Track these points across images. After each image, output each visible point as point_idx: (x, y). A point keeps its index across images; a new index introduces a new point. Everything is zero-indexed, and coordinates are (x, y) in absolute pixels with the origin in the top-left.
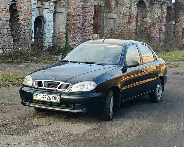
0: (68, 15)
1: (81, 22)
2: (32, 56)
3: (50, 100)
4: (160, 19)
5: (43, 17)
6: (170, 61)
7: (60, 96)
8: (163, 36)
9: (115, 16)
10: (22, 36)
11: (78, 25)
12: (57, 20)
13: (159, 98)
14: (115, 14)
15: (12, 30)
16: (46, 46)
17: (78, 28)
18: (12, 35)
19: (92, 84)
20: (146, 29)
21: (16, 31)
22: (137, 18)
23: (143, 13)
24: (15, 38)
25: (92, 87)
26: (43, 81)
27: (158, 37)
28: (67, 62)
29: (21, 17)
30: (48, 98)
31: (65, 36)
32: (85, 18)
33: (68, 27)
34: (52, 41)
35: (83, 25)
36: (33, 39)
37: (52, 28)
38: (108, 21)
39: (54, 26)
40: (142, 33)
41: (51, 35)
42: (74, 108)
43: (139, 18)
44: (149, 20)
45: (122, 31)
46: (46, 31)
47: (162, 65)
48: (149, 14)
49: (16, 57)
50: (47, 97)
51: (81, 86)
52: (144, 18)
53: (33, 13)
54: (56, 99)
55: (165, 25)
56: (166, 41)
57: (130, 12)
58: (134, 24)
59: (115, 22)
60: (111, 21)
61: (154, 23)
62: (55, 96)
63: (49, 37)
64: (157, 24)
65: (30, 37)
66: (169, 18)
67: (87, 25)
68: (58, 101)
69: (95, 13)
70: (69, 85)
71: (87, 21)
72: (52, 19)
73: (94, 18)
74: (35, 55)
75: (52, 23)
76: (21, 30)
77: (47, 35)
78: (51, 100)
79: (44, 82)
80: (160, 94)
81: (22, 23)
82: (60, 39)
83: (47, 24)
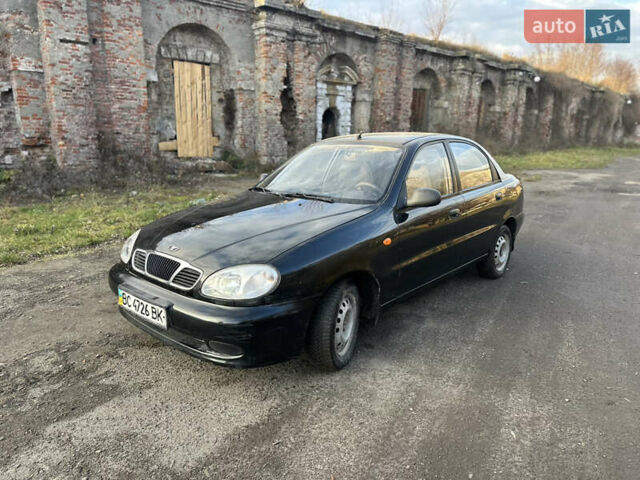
0: (372, 104)
1: (392, 114)
4: (516, 106)
5: (335, 108)
6: (529, 169)
7: (168, 310)
8: (518, 132)
9: (446, 104)
11: (388, 119)
12: (356, 111)
13: (500, 269)
14: (446, 100)
15: (287, 128)
17: (388, 122)
18: (286, 136)
20: (493, 121)
21: (293, 130)
22: (479, 106)
23: (490, 100)
24: (290, 140)
25: (268, 282)
26: (148, 254)
27: (510, 134)
29: (300, 108)
32: (398, 107)
33: (373, 122)
35: (395, 118)
37: (349, 124)
38: (435, 111)
39: (353, 121)
40: (486, 128)
42: (209, 348)
43: (483, 107)
44: (498, 108)
45: (455, 125)
47: (514, 189)
48: (499, 100)
52: (490, 105)
53: (320, 103)
55: (523, 117)
56: (524, 139)
57: (470, 97)
58: (475, 115)
59: (446, 113)
60: (440, 112)
61: (505, 114)
62: (156, 307)
64: (510, 114)
66: (529, 105)
67: (401, 117)
68: (163, 322)
69: (414, 100)
70: (199, 275)
71: (402, 112)
72: (349, 111)
73: (412, 107)
75: (348, 118)
76: (299, 129)
78: (150, 319)
79: (150, 255)
80: (504, 258)
81: (301, 117)
83: (342, 118)
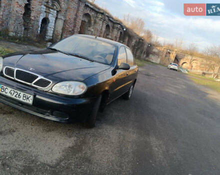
0: (64, 21)
1: (72, 28)
2: (36, 42)
3: (19, 99)
5: (48, 18)
7: (35, 96)
9: (92, 30)
10: (31, 27)
11: (70, 30)
12: (57, 22)
13: (130, 96)
14: (93, 28)
15: (25, 22)
16: (48, 38)
18: (24, 25)
19: (81, 87)
21: (28, 23)
23: (108, 33)
24: (26, 27)
25: (81, 90)
26: (16, 69)
28: (55, 51)
29: (33, 14)
30: (17, 96)
31: (60, 34)
32: (75, 26)
33: (63, 29)
34: (51, 35)
35: (73, 30)
36: (39, 32)
37: (53, 27)
39: (55, 26)
41: (52, 32)
42: (52, 115)
46: (49, 28)
48: (111, 34)
49: (24, 40)
50: (15, 94)
51: (66, 86)
52: (107, 35)
53: (42, 14)
54: (28, 98)
62: (27, 95)
63: (50, 33)
65: (37, 29)
67: (75, 31)
68: (30, 101)
69: (81, 25)
70: (50, 82)
71: (76, 29)
72: (54, 22)
73: (80, 28)
74: (39, 42)
75: (53, 24)
76: (31, 23)
77: (49, 31)
78: (21, 99)
79: (17, 71)
81: (33, 18)
82: (57, 36)
83: (50, 24)
